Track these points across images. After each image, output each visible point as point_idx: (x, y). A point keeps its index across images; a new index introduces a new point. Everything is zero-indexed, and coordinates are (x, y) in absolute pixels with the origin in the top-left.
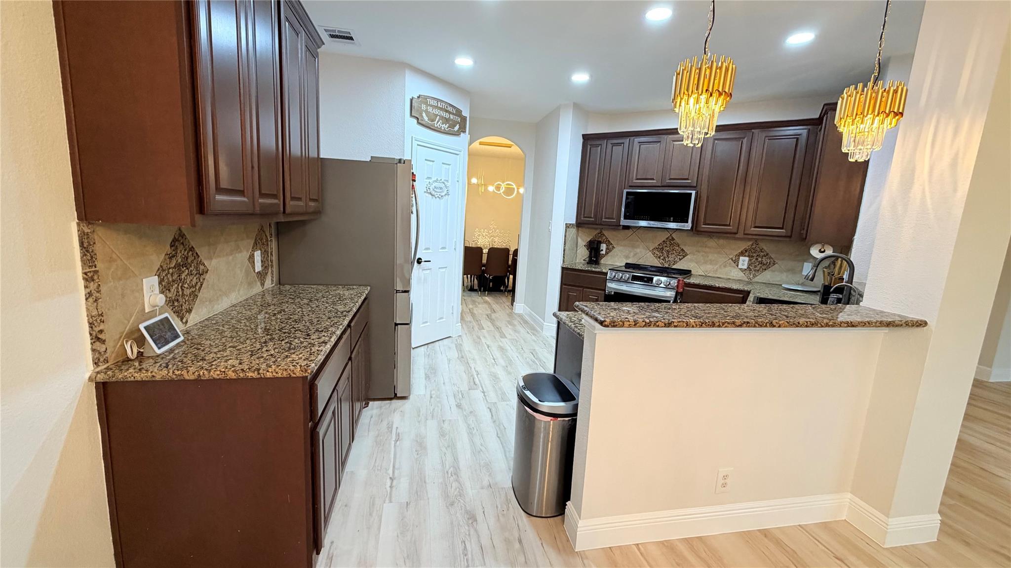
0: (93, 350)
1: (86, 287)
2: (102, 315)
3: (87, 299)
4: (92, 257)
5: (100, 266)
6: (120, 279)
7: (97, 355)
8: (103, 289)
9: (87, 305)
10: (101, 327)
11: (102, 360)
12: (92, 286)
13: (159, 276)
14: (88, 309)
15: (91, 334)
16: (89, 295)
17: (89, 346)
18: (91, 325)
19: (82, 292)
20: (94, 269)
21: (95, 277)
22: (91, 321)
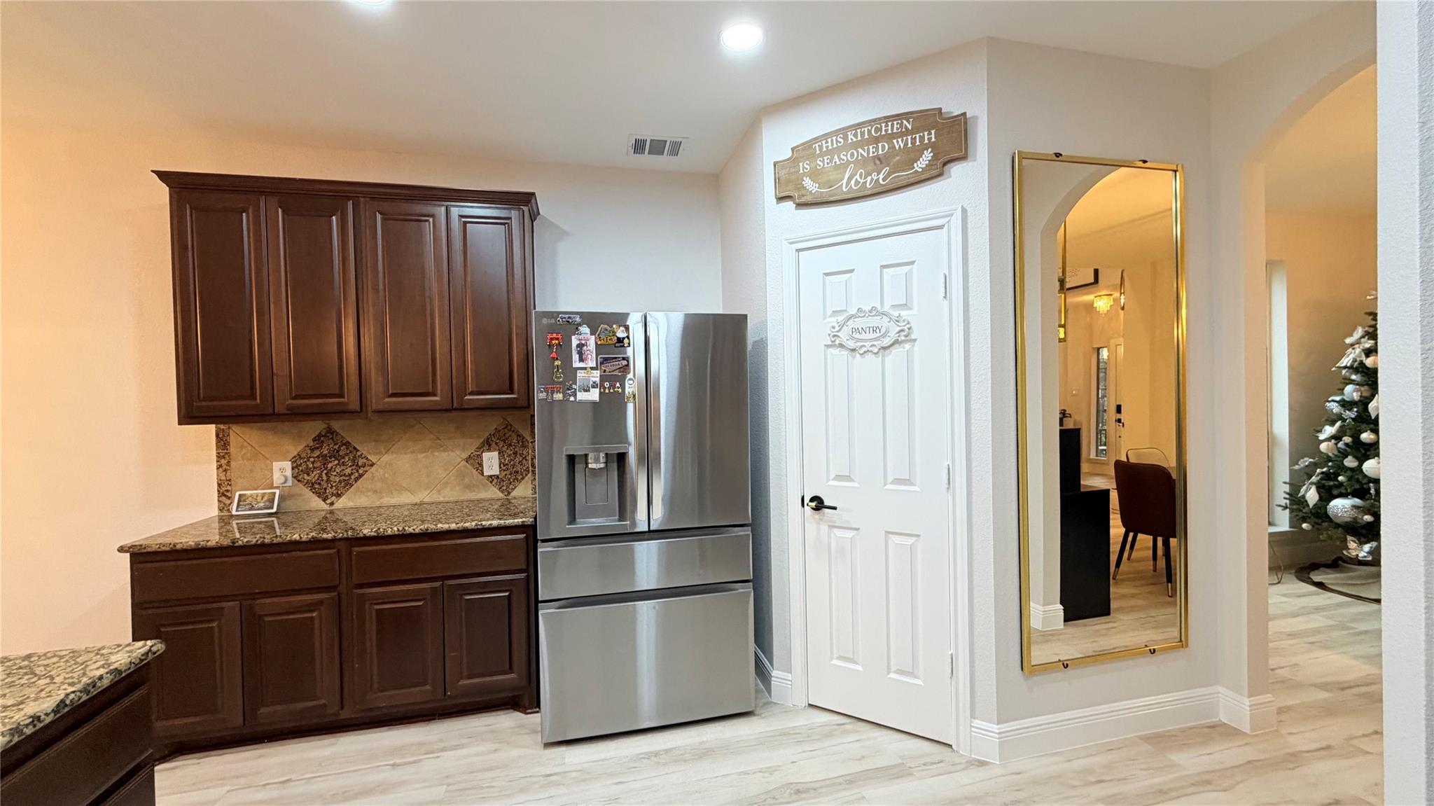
0: (219, 501)
1: (217, 461)
2: (230, 480)
3: (217, 469)
4: (225, 444)
5: (232, 449)
6: (250, 460)
7: (222, 505)
8: (233, 464)
9: (217, 472)
10: (229, 488)
11: (226, 509)
12: (223, 461)
13: (293, 462)
14: (218, 475)
15: (218, 491)
16: (219, 467)
17: (217, 498)
18: (219, 485)
19: (215, 465)
20: (226, 451)
21: (226, 456)
22: (220, 482)
